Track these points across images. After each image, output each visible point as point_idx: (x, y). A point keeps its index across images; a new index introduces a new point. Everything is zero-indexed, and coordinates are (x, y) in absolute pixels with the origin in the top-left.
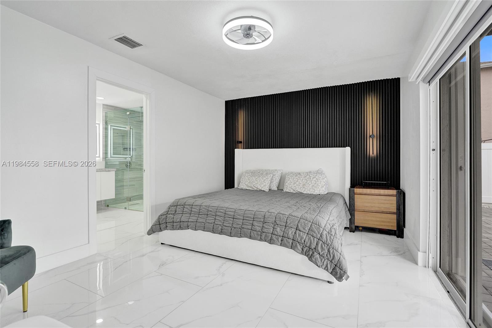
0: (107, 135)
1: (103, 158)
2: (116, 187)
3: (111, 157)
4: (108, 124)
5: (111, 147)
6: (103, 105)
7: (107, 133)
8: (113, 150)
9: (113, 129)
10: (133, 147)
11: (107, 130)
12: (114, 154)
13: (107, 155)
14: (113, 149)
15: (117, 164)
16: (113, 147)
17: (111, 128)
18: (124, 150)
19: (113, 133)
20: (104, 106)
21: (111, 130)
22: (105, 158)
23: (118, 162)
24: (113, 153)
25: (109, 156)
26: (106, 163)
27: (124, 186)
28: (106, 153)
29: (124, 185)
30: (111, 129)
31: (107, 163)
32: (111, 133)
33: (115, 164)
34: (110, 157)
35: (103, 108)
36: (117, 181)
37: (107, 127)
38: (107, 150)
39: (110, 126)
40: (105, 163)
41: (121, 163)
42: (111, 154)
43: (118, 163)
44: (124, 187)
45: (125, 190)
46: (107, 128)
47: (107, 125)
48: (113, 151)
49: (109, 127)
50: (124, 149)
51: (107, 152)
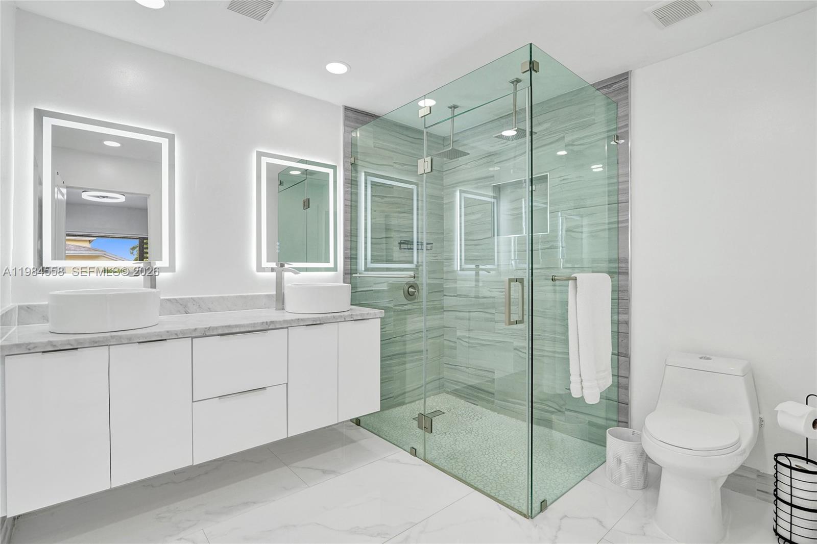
0: (356, 202)
1: (345, 274)
2: (383, 359)
3: (367, 269)
4: (359, 168)
5: (366, 237)
6: (347, 109)
7: (357, 194)
8: (372, 248)
9: (374, 184)
10: (418, 239)
11: (357, 185)
12: (374, 260)
13: (356, 264)
14: (372, 243)
15: (383, 291)
16: (372, 238)
17: (366, 180)
18: (400, 249)
19: (372, 196)
20: (350, 114)
21: (366, 187)
22: (351, 274)
23: (385, 284)
24: (372, 255)
25: (361, 266)
26: (354, 288)
27: (405, 353)
28: (351, 257)
29: (408, 350)
30: (366, 183)
31: (356, 288)
32: (366, 195)
33: (378, 291)
34: (363, 269)
35: (346, 118)
36: (386, 341)
37: (356, 177)
38: (356, 249)
39: (363, 174)
41: (394, 287)
42: (366, 259)
43: (384, 287)
44: (407, 359)
45: (408, 366)
46: (356, 181)
47: (356, 171)
48: (372, 251)
49: (362, 177)
50: (400, 243)
51: (356, 254)
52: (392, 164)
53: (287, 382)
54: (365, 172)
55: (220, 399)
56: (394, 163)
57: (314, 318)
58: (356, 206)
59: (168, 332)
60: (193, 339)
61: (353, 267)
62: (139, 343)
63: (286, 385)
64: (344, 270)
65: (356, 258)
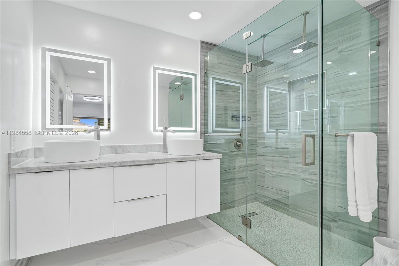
0: (207, 94)
1: (201, 134)
3: (213, 132)
4: (209, 75)
5: (213, 114)
6: (202, 42)
7: (207, 90)
8: (216, 119)
9: (217, 84)
10: (242, 114)
11: (208, 84)
12: (217, 126)
13: (207, 128)
14: (216, 117)
15: (222, 144)
16: (216, 114)
17: (213, 82)
18: (232, 120)
19: (216, 90)
20: (205, 45)
21: (213, 85)
22: (204, 134)
23: (224, 140)
24: (216, 124)
25: (210, 129)
27: (235, 179)
28: (205, 125)
29: (236, 177)
30: (213, 83)
31: (207, 141)
32: (213, 90)
33: (220, 144)
34: (211, 131)
35: (202, 47)
36: (223, 171)
37: (208, 80)
38: (207, 120)
40: (204, 142)
41: (228, 141)
42: (213, 126)
43: (223, 141)
44: (236, 182)
45: (236, 186)
46: (207, 82)
47: (207, 77)
48: (216, 121)
49: (211, 80)
50: (232, 117)
51: (207, 123)
52: (228, 72)
53: (166, 194)
54: (212, 77)
55: (129, 201)
56: (229, 72)
57: (182, 158)
58: (207, 96)
59: (100, 163)
60: (114, 168)
61: (206, 130)
62: (85, 169)
63: (166, 195)
64: (201, 131)
65: (207, 125)
